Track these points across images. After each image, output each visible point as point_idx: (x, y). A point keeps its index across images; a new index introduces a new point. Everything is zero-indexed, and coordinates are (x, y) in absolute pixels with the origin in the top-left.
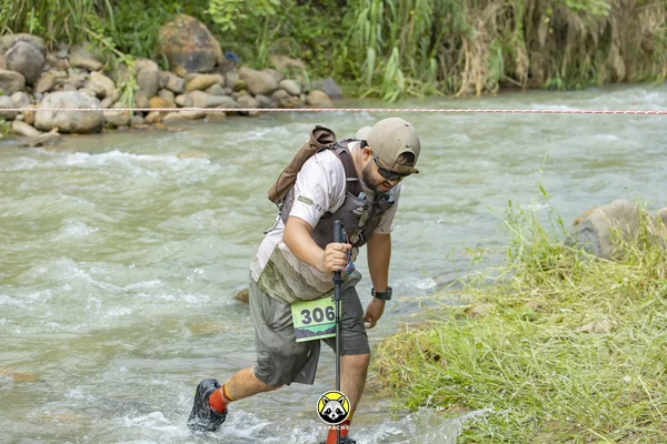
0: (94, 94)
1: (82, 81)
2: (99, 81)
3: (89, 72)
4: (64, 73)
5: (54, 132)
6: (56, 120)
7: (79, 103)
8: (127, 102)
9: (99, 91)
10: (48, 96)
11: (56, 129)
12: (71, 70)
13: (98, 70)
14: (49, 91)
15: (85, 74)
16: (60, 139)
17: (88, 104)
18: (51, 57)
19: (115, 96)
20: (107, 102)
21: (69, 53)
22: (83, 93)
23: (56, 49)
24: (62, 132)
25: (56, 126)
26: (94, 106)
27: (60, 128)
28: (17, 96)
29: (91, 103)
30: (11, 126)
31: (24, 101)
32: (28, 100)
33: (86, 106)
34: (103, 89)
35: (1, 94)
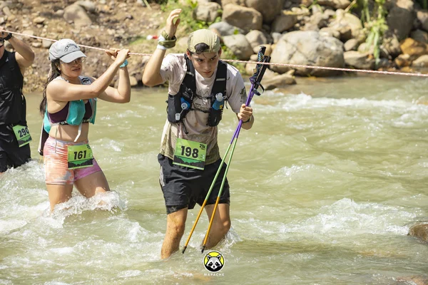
0: (337, 34)
1: (326, 20)
2: (344, 20)
3: (335, 10)
4: (307, 10)
6: (292, 63)
7: (316, 45)
8: (372, 44)
9: (343, 31)
10: (286, 36)
11: (291, 72)
12: (315, 7)
13: (344, 8)
14: (288, 31)
15: (329, 12)
16: (294, 83)
17: (326, 45)
19: (362, 36)
20: (350, 44)
22: (325, 33)
24: (298, 74)
25: (292, 68)
26: (334, 47)
27: (296, 70)
28: (253, 35)
29: (331, 44)
30: (245, 66)
31: (259, 41)
32: (264, 40)
33: (325, 48)
34: (348, 29)
35: (235, 33)
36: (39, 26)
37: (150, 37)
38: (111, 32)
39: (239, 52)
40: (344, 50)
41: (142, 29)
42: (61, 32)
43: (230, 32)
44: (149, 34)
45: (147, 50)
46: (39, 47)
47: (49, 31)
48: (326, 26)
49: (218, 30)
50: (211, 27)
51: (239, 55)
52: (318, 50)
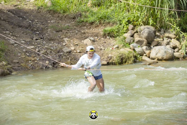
0: (172, 47)
1: (168, 42)
2: (174, 42)
3: (171, 39)
4: (162, 39)
5: (156, 60)
6: (157, 56)
7: (165, 50)
8: (183, 50)
9: (174, 46)
10: (155, 47)
11: (157, 59)
12: (165, 38)
13: (174, 38)
14: (157, 45)
15: (169, 40)
16: (157, 63)
17: (168, 50)
18: (157, 34)
19: (180, 47)
20: (176, 50)
21: (164, 32)
22: (168, 47)
23: (159, 31)
24: (159, 60)
26: (170, 51)
27: (158, 58)
28: (144, 48)
29: (170, 50)
30: (142, 58)
31: (147, 49)
32: (148, 49)
33: (167, 51)
34: (175, 45)
35: (139, 47)
36: (76, 46)
37: (111, 49)
38: (99, 47)
39: (140, 53)
40: (174, 52)
41: (109, 46)
42: (83, 48)
43: (137, 46)
44: (111, 47)
45: (110, 53)
46: (76, 52)
47: (79, 47)
48: (169, 44)
49: (133, 46)
50: (131, 45)
51: (140, 54)
52: (165, 52)
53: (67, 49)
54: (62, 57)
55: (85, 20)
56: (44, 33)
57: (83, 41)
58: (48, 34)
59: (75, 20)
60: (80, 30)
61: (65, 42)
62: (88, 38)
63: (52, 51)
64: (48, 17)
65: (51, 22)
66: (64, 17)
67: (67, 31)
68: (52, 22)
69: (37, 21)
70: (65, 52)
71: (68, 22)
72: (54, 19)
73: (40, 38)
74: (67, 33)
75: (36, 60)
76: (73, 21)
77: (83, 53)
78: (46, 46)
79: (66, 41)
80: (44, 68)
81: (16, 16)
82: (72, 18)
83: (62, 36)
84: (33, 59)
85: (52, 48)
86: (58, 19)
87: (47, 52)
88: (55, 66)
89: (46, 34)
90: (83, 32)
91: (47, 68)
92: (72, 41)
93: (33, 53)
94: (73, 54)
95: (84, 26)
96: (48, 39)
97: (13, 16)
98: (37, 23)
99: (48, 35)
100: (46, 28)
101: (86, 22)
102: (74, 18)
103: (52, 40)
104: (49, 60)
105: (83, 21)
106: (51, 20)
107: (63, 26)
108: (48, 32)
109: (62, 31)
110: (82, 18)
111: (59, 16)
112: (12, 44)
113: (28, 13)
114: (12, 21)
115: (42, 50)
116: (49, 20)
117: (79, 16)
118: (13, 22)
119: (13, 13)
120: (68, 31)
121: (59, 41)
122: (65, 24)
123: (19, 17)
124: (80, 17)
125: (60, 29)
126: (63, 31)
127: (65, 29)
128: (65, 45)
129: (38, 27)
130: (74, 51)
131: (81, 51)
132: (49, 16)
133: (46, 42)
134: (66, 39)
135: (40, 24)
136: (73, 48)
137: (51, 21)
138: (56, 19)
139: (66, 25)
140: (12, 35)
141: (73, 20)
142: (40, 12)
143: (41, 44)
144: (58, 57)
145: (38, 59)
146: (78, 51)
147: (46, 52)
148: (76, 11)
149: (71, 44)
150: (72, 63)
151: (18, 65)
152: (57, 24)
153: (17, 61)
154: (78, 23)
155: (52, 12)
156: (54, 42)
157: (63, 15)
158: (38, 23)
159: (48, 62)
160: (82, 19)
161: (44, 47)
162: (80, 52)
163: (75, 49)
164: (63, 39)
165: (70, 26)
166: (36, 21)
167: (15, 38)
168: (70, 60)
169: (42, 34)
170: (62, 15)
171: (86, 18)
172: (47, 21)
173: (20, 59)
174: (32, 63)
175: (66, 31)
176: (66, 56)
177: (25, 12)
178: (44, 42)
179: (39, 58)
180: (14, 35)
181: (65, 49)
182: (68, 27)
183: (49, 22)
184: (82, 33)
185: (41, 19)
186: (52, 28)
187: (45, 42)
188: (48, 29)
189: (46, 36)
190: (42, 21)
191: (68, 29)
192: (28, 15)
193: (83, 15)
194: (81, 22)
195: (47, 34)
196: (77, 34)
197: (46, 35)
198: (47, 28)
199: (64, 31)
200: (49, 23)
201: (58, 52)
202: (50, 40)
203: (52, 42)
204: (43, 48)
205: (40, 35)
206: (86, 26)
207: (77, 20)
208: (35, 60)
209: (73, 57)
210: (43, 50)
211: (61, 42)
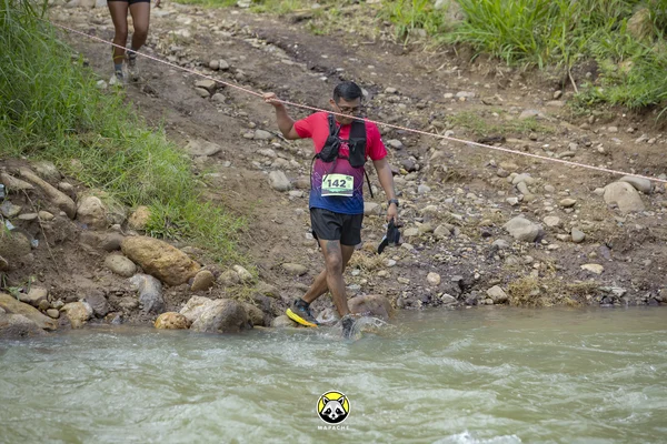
53: (525, 225)
54: (502, 258)
55: (615, 94)
56: (424, 147)
57: (598, 190)
58: (441, 153)
59: (567, 94)
60: (586, 140)
61: (519, 192)
62: (625, 178)
63: (457, 230)
64: (446, 75)
65: (457, 99)
66: (517, 77)
67: (531, 144)
68: (462, 99)
69: (392, 90)
70: (517, 235)
71: (536, 100)
72: (472, 86)
73: (405, 168)
74: (527, 149)
75: (386, 267)
76: (557, 99)
77: (597, 245)
78: (430, 207)
79: (522, 187)
80: (420, 302)
81: (304, 66)
82: (552, 84)
83: (504, 164)
84: (369, 262)
85: (459, 217)
86: (487, 86)
87: (436, 231)
88: (470, 296)
89: (432, 150)
90: (601, 149)
91: (431, 302)
92: (548, 187)
93: (372, 235)
94: (551, 246)
95: (609, 121)
96: (442, 174)
97: (290, 63)
98: (392, 102)
99: (442, 158)
100: (434, 122)
101: (617, 103)
102: (563, 85)
103: (461, 179)
104: (442, 266)
105: (603, 101)
106: (458, 90)
107: (509, 118)
108: (442, 143)
109: (503, 140)
110: (600, 85)
111: (493, 74)
112: (282, 191)
113: (354, 55)
114: (285, 87)
115: (411, 223)
116: (450, 90)
117: (589, 74)
118: (286, 90)
119: (289, 52)
120: (535, 140)
121: (489, 184)
122: (520, 111)
123: (313, 69)
124: (592, 79)
125: (495, 130)
126: (509, 140)
127: (520, 132)
128: (516, 205)
129: (400, 119)
130: (559, 236)
131: (592, 236)
132: (447, 71)
133: (431, 185)
134: (521, 179)
135: (408, 105)
136: (552, 221)
137: (459, 94)
138: (481, 86)
139: (524, 115)
140: (280, 149)
141: (559, 92)
142: (411, 50)
143: (407, 193)
144: (483, 258)
145: (392, 262)
146: (577, 235)
147: (432, 232)
148: (571, 54)
149: (546, 203)
150: (546, 287)
151: (301, 285)
152: (483, 107)
153: (300, 268)
154: (582, 109)
155: (463, 53)
156: (467, 190)
157: (514, 69)
158: (398, 102)
159: (438, 276)
160: (600, 90)
161: (422, 210)
162: (583, 241)
163: (561, 227)
164: (509, 178)
165: (542, 119)
166: (389, 89)
167: (293, 161)
168: (535, 273)
169: (416, 151)
170: (509, 70)
171: (619, 84)
172: (437, 92)
173: (310, 256)
174: (365, 281)
175: (525, 142)
176: (517, 253)
177: (340, 47)
178: (424, 187)
179: (396, 258)
180: (288, 150)
181: (519, 224)
182: (533, 124)
183: (448, 95)
184: (598, 153)
185: (413, 83)
186: (459, 124)
187: (429, 188)
188: (440, 129)
189: (434, 160)
190: (415, 91)
191: (533, 132)
192: (356, 64)
193: (607, 74)
194: (593, 106)
195: (435, 153)
196: (572, 156)
197: (430, 154)
198: (439, 123)
199: (515, 140)
200: (448, 102)
201: (486, 235)
202: (450, 179)
203: (460, 190)
204: (418, 215)
205: (405, 155)
206: (616, 122)
207: (577, 93)
208: (379, 266)
209: (553, 259)
210: (417, 223)
211: (500, 188)
